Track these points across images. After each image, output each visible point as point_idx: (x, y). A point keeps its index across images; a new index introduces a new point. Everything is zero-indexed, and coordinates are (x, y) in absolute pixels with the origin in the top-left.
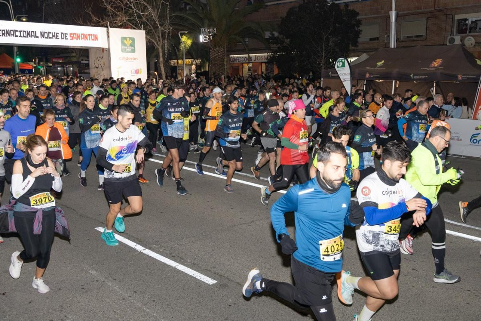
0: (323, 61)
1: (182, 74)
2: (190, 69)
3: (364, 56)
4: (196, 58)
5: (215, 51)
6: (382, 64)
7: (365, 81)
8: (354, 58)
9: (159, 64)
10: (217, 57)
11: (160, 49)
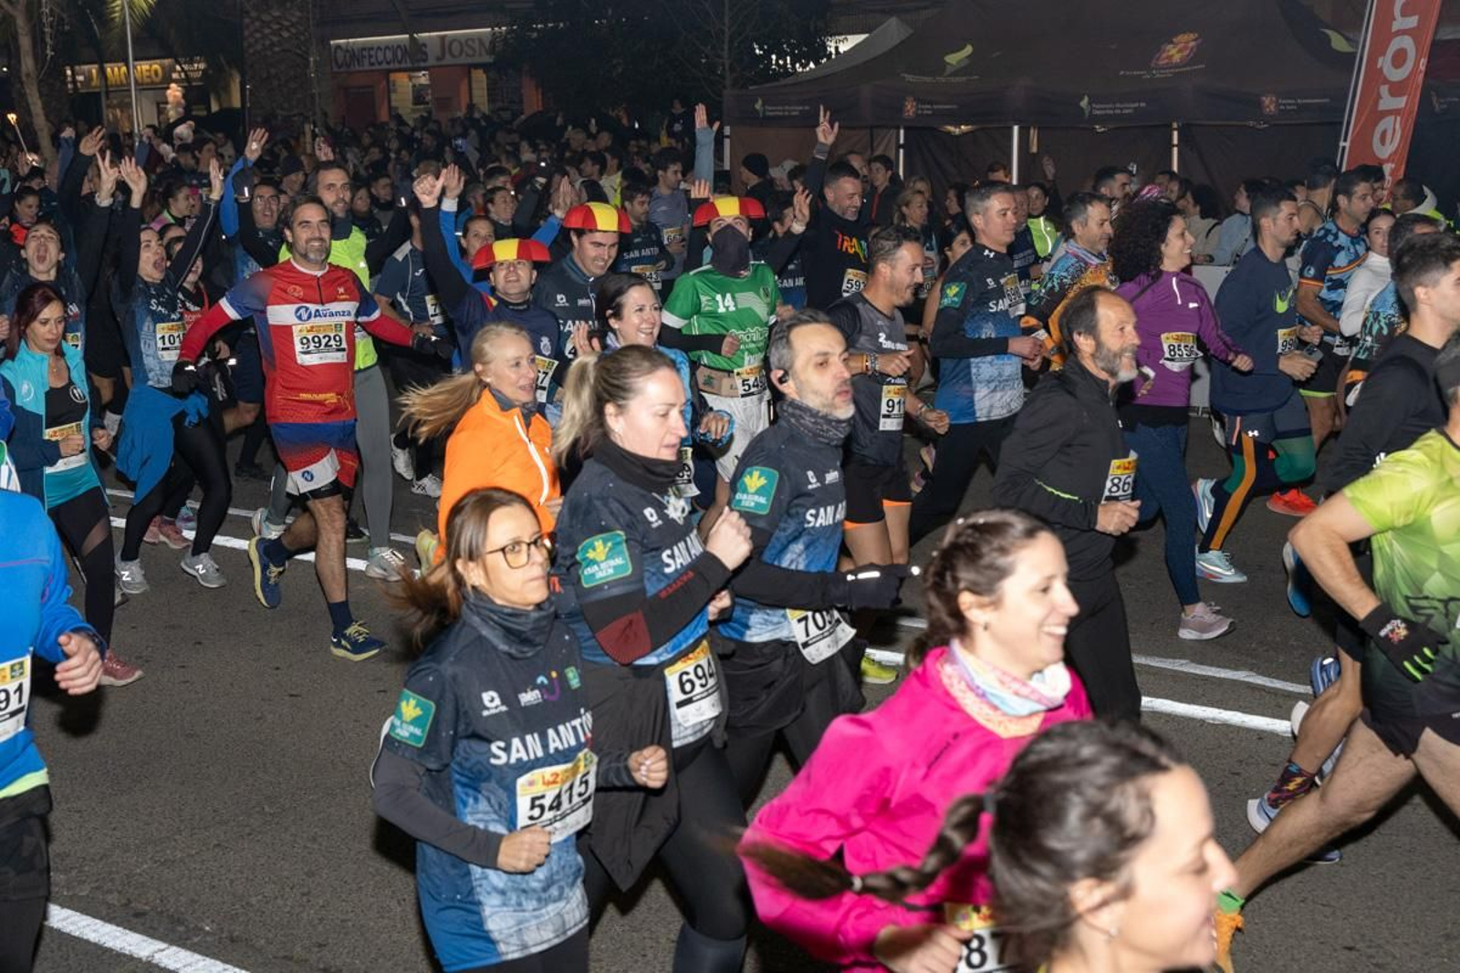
0: (725, 54)
1: (127, 124)
2: (158, 104)
3: (894, 31)
4: (183, 56)
5: (266, 24)
6: (967, 61)
7: (902, 132)
8: (849, 37)
9: (18, 86)
10: (277, 49)
11: (21, 21)
